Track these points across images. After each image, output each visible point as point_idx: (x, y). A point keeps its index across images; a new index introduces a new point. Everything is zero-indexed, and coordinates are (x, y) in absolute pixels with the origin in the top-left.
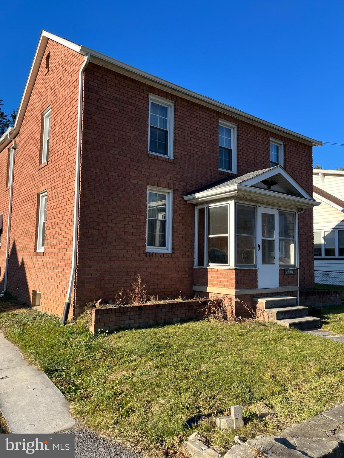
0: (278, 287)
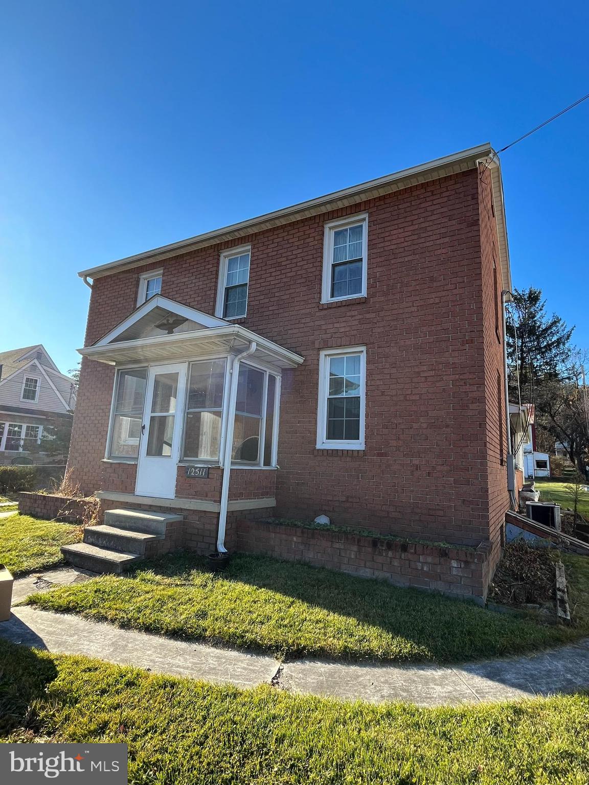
0: (173, 497)
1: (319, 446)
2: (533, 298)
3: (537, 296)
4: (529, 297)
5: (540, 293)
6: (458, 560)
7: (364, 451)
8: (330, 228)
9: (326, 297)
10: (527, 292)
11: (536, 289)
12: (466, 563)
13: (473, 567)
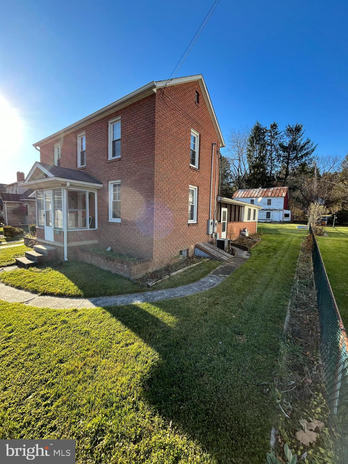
0: (53, 241)
1: (110, 221)
2: (298, 129)
3: (300, 128)
4: (296, 129)
5: (302, 126)
6: (126, 265)
7: (120, 223)
8: (111, 123)
9: (110, 157)
10: (295, 126)
11: (300, 124)
12: (128, 266)
13: (130, 267)
